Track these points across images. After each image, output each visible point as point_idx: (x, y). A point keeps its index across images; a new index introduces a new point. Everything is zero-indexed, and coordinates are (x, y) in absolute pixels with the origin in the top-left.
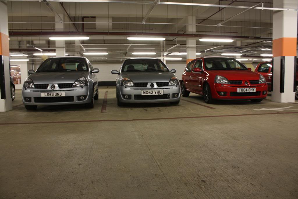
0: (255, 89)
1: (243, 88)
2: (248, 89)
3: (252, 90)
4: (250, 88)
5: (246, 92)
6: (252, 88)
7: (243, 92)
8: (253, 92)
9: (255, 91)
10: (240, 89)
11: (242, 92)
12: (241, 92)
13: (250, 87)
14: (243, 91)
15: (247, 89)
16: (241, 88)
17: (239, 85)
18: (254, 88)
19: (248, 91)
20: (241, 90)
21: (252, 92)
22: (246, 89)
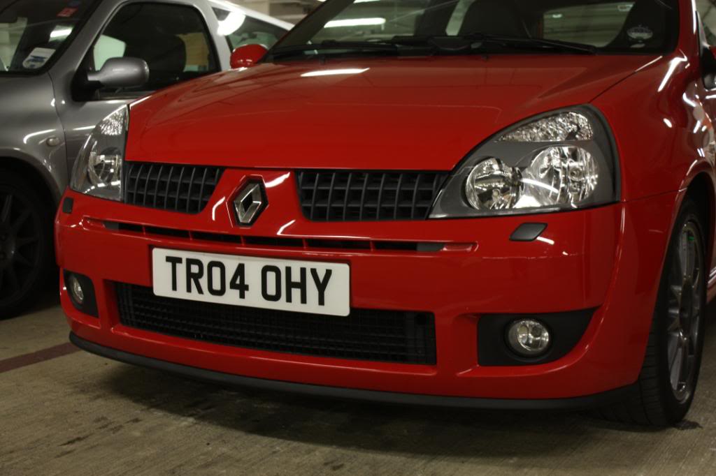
0: (341, 272)
1: (206, 259)
2: (253, 267)
3: (302, 286)
4: (282, 264)
5: (231, 297)
6: (296, 266)
7: (207, 297)
8: (312, 307)
9: (338, 303)
10: (174, 261)
11: (194, 296)
12: (181, 294)
13: (290, 247)
14: (203, 281)
15: (240, 270)
16: (185, 255)
17: (174, 220)
18: (321, 268)
19: (254, 299)
20: (182, 269)
21: (296, 306)
22: (231, 263)
